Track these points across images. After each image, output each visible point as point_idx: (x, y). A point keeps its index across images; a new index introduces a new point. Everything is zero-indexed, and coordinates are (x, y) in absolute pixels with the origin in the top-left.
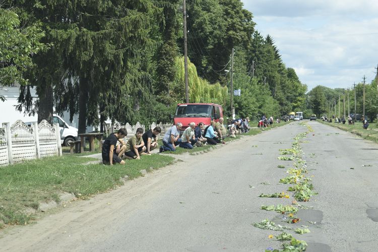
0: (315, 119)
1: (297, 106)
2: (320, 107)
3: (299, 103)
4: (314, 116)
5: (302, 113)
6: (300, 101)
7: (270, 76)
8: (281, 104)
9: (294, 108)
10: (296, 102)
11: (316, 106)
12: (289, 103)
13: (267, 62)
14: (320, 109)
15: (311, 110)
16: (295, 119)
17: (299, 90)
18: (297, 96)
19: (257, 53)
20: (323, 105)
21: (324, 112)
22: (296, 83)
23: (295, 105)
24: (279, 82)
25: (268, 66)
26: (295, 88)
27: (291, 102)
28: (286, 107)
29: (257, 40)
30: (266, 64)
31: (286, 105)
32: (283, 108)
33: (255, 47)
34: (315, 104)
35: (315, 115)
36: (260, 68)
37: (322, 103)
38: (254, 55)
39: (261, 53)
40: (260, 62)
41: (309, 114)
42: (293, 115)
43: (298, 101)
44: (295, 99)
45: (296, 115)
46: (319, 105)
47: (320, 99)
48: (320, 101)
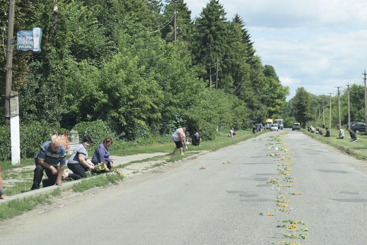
0: (299, 129)
1: (276, 112)
2: (305, 113)
3: (278, 107)
4: (297, 125)
5: (282, 120)
6: (279, 105)
7: (232, 64)
8: (251, 107)
9: (270, 114)
10: (274, 107)
11: (301, 112)
12: (264, 107)
13: (228, 43)
14: (305, 115)
15: (293, 118)
16: (273, 128)
17: (278, 91)
18: (276, 98)
19: (213, 28)
20: (310, 111)
21: (311, 119)
22: (274, 82)
23: (273, 109)
24: (248, 75)
25: (230, 49)
26: (272, 88)
27: (268, 106)
28: (259, 112)
29: (214, 10)
30: (227, 46)
31: (258, 109)
32: (254, 113)
33: (210, 20)
34: (298, 109)
35: (299, 124)
36: (218, 51)
37: (308, 108)
38: (208, 31)
39: (219, 29)
40: (217, 42)
41: (291, 122)
42: (271, 123)
43: (276, 105)
44: (273, 102)
45: (274, 123)
46: (304, 111)
47: (306, 103)
48: (306, 104)
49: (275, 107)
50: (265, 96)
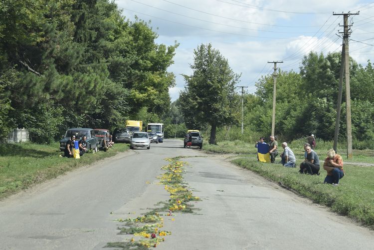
1: (147, 103)
2: (217, 106)
3: (151, 90)
5: (161, 124)
6: (155, 85)
9: (135, 107)
10: (142, 90)
11: (206, 103)
14: (216, 110)
18: (146, 69)
21: (229, 121)
23: (139, 96)
27: (130, 87)
34: (201, 96)
37: (223, 94)
42: (137, 129)
43: (148, 85)
44: (141, 78)
45: (143, 130)
46: (216, 101)
47: (219, 82)
48: (219, 85)
49: (146, 90)
50: (121, 59)
